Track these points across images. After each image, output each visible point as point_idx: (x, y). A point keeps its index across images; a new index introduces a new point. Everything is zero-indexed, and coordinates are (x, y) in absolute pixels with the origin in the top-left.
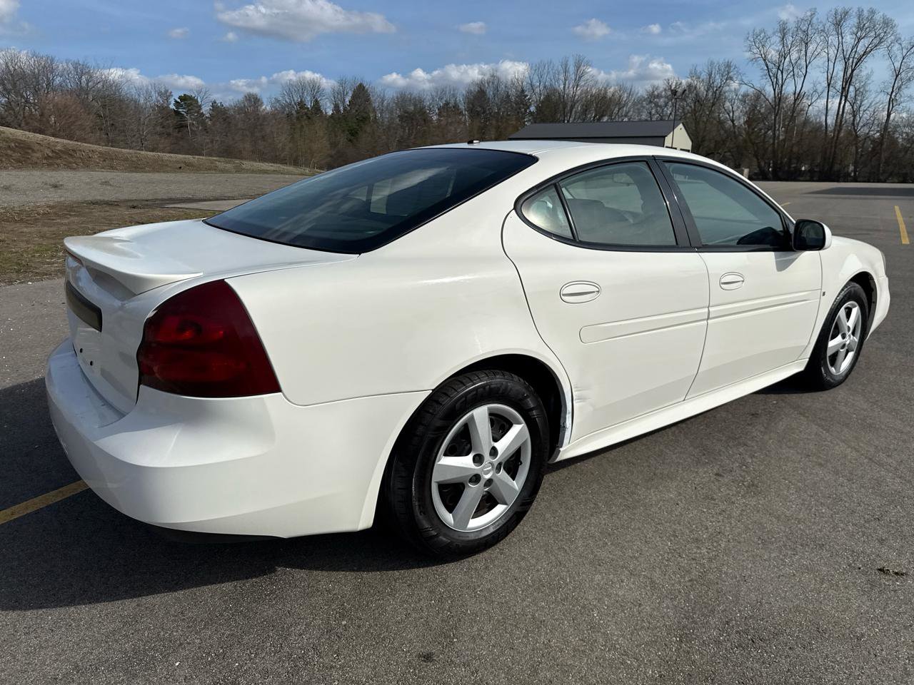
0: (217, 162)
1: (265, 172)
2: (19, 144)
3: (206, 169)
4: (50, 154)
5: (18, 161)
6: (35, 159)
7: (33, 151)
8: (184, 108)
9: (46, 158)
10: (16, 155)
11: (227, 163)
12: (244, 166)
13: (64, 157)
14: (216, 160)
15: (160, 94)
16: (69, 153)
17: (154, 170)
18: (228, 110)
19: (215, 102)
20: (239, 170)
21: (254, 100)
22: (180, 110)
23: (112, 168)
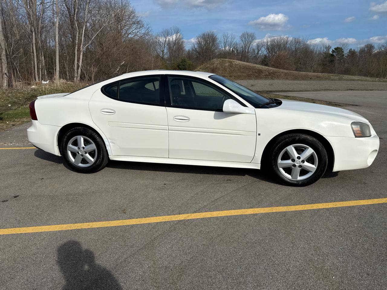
0: (331, 76)
1: (354, 80)
2: (259, 70)
3: (325, 79)
4: (267, 74)
5: (256, 77)
6: (262, 76)
7: (263, 73)
8: (336, 53)
9: (266, 76)
10: (257, 74)
11: (336, 76)
12: (344, 78)
13: (272, 75)
14: (331, 75)
15: (326, 48)
16: (274, 73)
17: (303, 79)
18: (356, 52)
19: (351, 49)
20: (340, 79)
21: (370, 47)
22: (334, 54)
23: (287, 79)
